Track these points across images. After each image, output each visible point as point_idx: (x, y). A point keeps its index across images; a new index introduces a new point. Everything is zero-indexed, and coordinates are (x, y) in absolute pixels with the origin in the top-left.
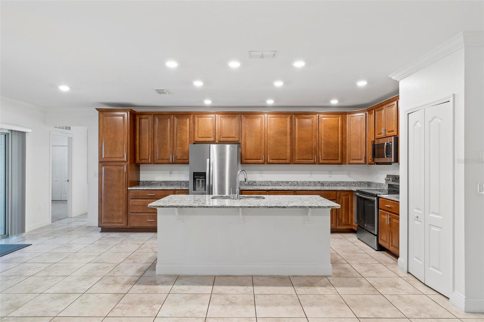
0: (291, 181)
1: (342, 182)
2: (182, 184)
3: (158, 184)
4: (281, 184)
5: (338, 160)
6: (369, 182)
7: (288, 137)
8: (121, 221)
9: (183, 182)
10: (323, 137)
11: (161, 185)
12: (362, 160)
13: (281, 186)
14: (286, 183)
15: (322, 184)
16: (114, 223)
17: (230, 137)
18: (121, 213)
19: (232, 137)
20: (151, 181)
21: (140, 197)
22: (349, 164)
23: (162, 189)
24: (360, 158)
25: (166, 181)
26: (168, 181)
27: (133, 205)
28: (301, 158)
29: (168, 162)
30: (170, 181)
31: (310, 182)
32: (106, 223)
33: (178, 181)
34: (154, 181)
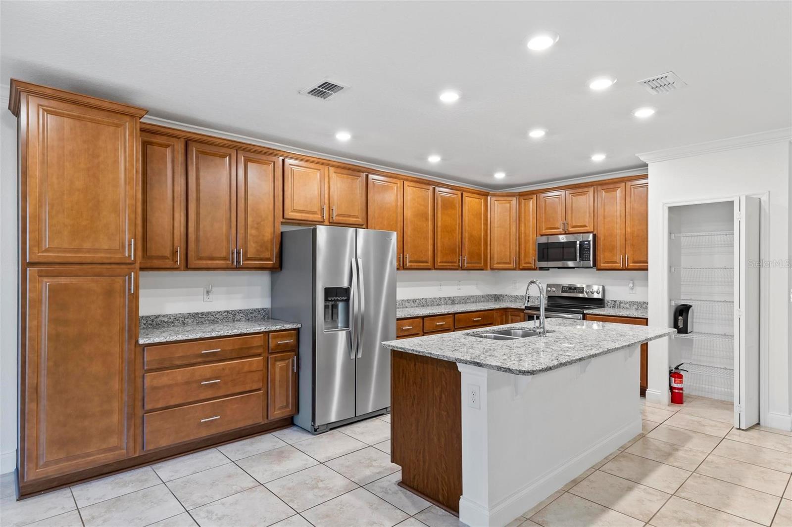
0: (419, 299)
1: (471, 296)
2: (238, 318)
3: (176, 323)
4: (407, 304)
5: (481, 264)
6: (496, 295)
7: (430, 223)
8: (113, 441)
9: (240, 311)
10: (467, 228)
11: (184, 324)
12: (510, 264)
13: (406, 307)
14: (413, 302)
15: (453, 301)
16: (88, 455)
17: (349, 216)
18: (115, 418)
19: (354, 216)
20: (157, 317)
21: (178, 362)
22: (492, 269)
23: (238, 333)
24: (508, 261)
25: (197, 314)
26: (202, 314)
27: (154, 389)
28: (444, 260)
29: (224, 266)
30: (209, 313)
31: (440, 299)
32: (57, 462)
33: (228, 312)
34: (164, 316)
